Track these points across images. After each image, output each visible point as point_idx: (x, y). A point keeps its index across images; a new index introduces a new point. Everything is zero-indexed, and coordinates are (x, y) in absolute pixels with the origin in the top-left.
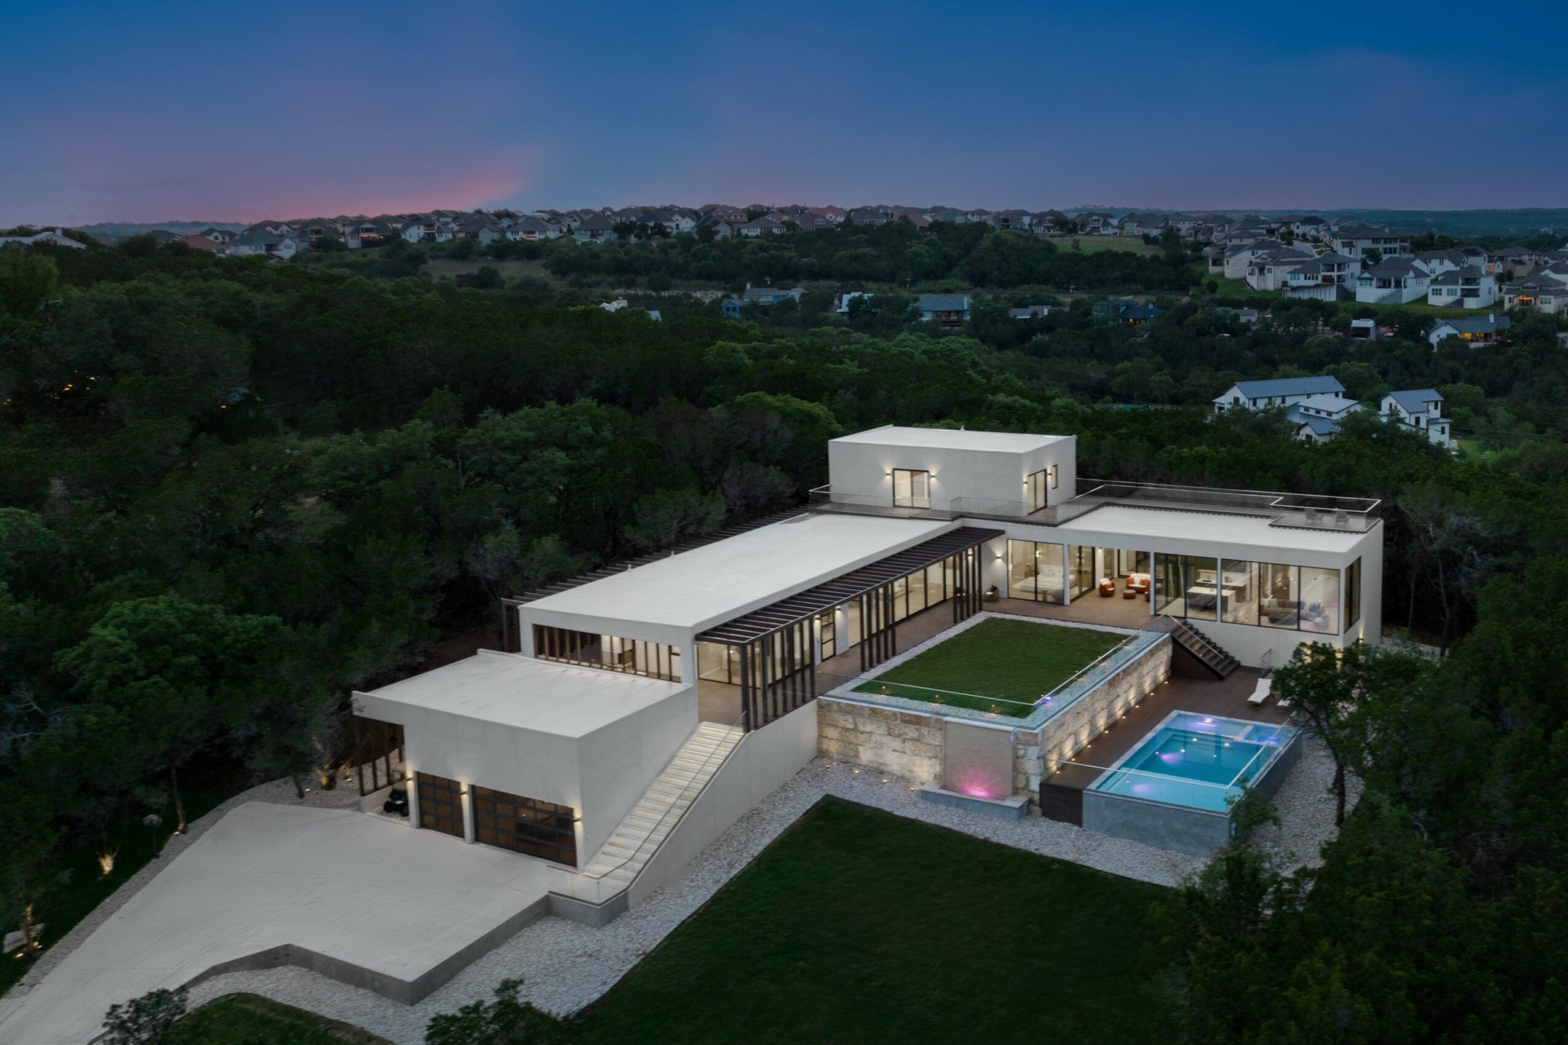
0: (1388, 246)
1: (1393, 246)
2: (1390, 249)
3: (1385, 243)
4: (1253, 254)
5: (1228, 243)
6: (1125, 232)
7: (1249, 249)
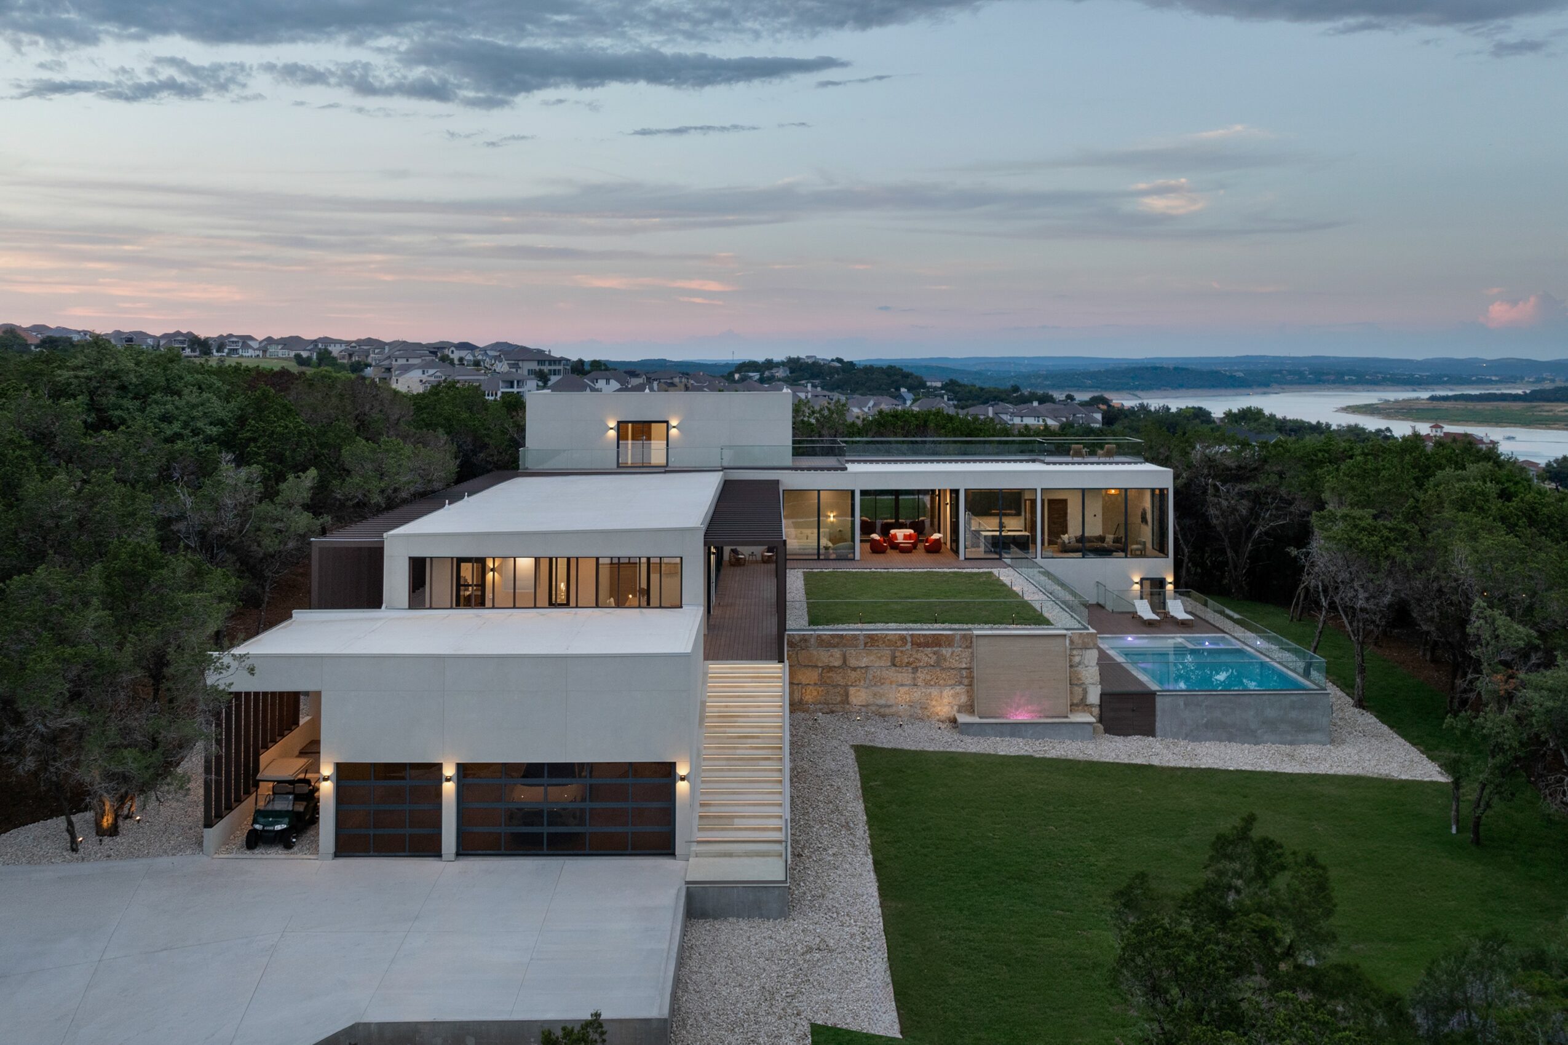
0: (553, 368)
1: (557, 367)
2: (555, 370)
3: (550, 364)
4: (424, 373)
5: (394, 363)
6: (268, 355)
7: (419, 368)
